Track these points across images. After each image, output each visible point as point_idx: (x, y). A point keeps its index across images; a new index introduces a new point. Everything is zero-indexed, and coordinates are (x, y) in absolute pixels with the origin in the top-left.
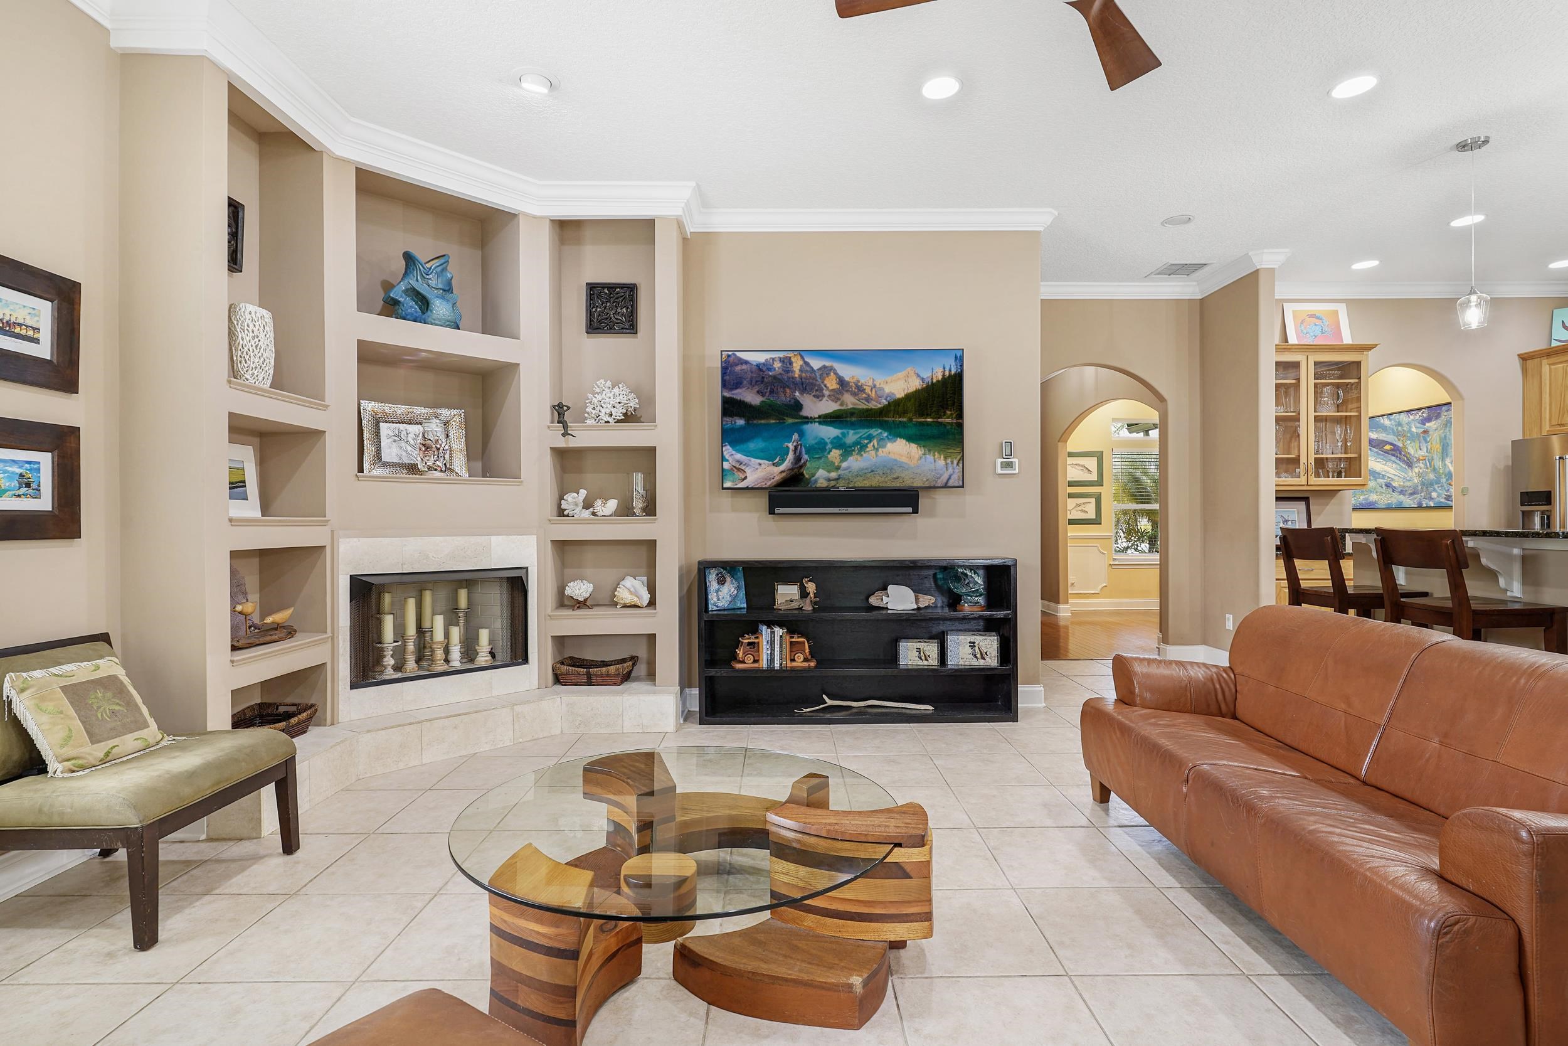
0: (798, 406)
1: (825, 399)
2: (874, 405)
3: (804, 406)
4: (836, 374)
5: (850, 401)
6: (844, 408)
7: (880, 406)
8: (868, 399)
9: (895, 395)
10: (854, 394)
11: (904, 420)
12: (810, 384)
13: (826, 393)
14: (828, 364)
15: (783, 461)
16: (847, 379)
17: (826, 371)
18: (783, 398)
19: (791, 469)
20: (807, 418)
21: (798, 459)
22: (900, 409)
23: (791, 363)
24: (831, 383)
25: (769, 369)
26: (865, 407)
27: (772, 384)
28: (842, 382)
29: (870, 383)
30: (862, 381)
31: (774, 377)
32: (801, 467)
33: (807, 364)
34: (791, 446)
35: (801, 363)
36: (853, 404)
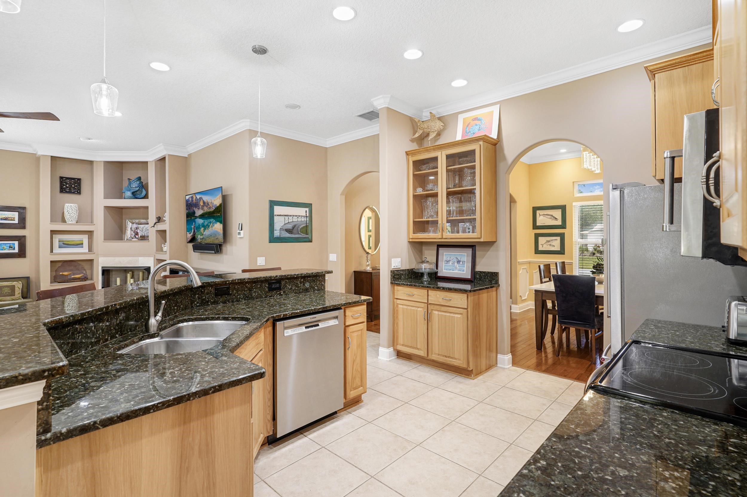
0: (194, 213)
1: (200, 209)
2: (212, 210)
3: (196, 213)
4: (203, 200)
5: (206, 209)
6: (204, 212)
7: (213, 210)
8: (210, 208)
9: (216, 205)
10: (207, 206)
11: (219, 214)
12: (196, 205)
13: (200, 207)
14: (201, 196)
15: (191, 232)
16: (205, 201)
17: (201, 198)
18: (191, 211)
19: (193, 235)
20: (196, 217)
21: (194, 231)
22: (218, 210)
23: (193, 198)
24: (202, 204)
25: (189, 201)
26: (209, 211)
27: (189, 206)
28: (204, 203)
29: (210, 202)
30: (209, 201)
31: (190, 203)
32: (195, 234)
33: (196, 197)
34: (193, 227)
35: (195, 197)
36: (207, 210)
